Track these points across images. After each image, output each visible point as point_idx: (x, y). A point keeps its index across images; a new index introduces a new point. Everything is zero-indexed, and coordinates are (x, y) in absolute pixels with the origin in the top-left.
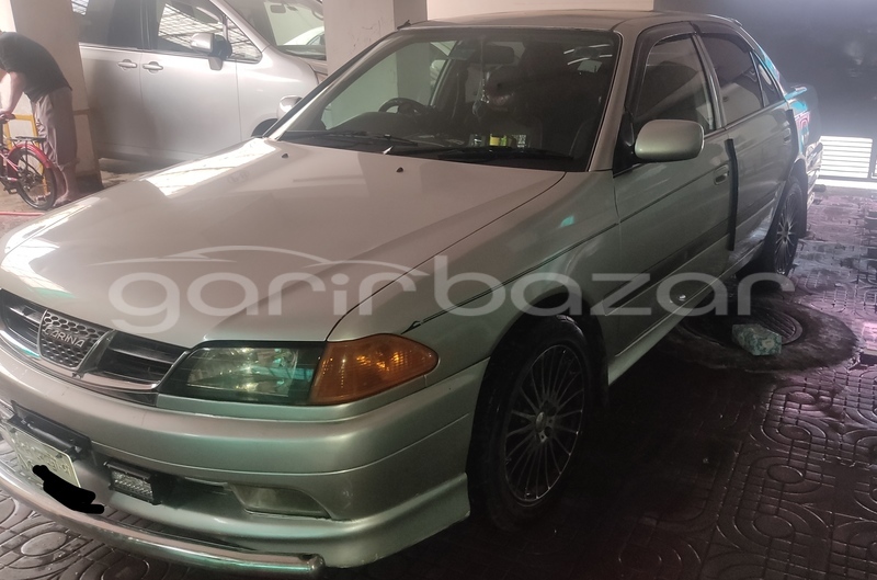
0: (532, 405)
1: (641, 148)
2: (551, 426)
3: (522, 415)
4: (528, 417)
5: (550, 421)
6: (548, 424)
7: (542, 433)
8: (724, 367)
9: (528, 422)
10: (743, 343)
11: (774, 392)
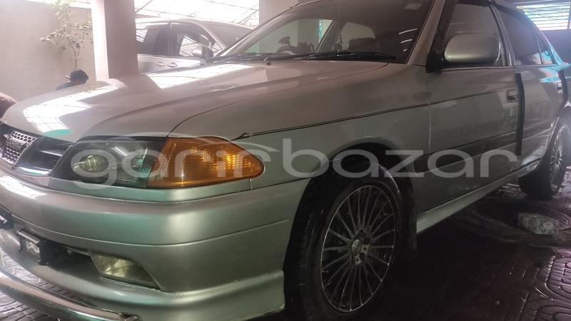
0: (349, 230)
1: (449, 56)
2: (365, 252)
3: (339, 236)
4: (346, 240)
5: (365, 249)
6: (362, 251)
7: (358, 256)
8: (512, 241)
9: (344, 244)
10: (527, 225)
11: (554, 261)
